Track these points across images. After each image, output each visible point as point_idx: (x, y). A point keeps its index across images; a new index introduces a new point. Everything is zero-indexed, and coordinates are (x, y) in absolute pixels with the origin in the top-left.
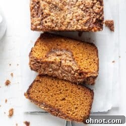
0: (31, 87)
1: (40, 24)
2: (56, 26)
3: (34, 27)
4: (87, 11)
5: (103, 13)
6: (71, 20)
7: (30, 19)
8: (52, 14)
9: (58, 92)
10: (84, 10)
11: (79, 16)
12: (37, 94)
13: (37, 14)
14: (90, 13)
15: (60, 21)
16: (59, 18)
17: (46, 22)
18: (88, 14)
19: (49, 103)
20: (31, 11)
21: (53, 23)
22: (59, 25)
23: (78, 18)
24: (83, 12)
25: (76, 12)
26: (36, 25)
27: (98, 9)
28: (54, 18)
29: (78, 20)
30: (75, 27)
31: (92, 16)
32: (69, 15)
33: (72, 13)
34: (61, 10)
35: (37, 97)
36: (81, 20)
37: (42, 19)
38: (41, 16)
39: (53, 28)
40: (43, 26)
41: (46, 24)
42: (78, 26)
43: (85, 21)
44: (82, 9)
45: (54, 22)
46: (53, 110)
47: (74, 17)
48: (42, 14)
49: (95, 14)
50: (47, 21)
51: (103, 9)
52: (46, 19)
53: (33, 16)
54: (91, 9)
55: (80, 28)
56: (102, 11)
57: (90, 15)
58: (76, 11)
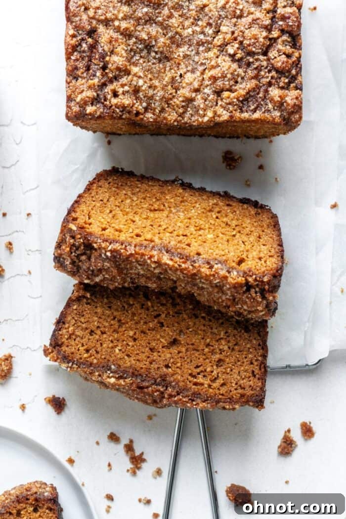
0: (61, 322)
1: (95, 101)
2: (146, 109)
3: (76, 109)
4: (249, 64)
5: (299, 72)
6: (197, 91)
7: (64, 84)
8: (135, 70)
9: (151, 325)
10: (240, 60)
11: (224, 76)
12: (84, 341)
13: (88, 68)
14: (258, 69)
15: (161, 93)
16: (156, 82)
17: (115, 94)
18: (251, 73)
19: (129, 362)
20: (68, 58)
21: (137, 98)
22: (157, 105)
23: (219, 83)
24: (235, 66)
25: (213, 67)
26: (84, 104)
27: (284, 58)
28: (141, 82)
29: (218, 93)
30: (210, 114)
31: (264, 81)
32: (189, 77)
33: (201, 68)
34: (165, 58)
35: (87, 351)
36: (230, 90)
37: (104, 85)
38: (98, 74)
39: (138, 114)
40: (105, 106)
41: (114, 101)
42: (220, 111)
43: (243, 92)
44: (232, 56)
45: (141, 95)
46: (145, 384)
47: (207, 82)
48: (104, 68)
49: (273, 73)
50: (121, 90)
51: (299, 59)
52: (115, 85)
53: (73, 74)
54: (261, 57)
55: (225, 116)
56: (297, 64)
57: (256, 77)
58: (213, 63)
